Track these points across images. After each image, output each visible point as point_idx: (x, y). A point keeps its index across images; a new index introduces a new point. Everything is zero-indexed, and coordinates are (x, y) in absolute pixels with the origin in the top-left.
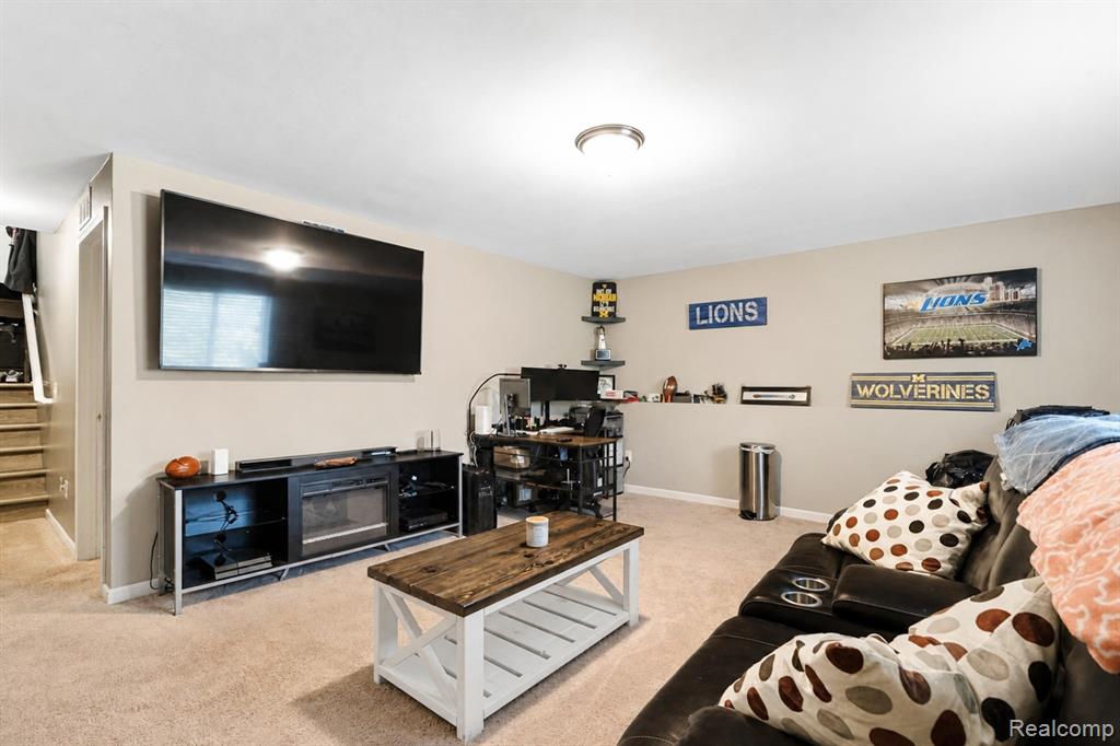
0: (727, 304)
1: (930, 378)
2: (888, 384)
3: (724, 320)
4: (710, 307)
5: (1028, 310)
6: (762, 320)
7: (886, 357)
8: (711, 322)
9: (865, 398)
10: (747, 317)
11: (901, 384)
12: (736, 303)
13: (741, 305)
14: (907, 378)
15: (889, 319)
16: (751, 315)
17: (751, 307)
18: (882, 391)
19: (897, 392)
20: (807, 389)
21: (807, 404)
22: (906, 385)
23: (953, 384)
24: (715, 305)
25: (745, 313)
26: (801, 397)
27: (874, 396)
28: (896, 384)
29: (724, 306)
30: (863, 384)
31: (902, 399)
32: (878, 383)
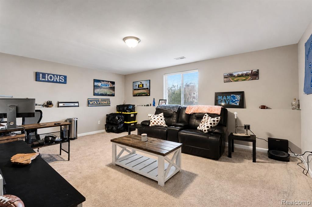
0: (54, 75)
1: (102, 100)
2: (95, 101)
3: (52, 80)
4: (47, 75)
5: (113, 89)
6: (65, 82)
7: (94, 95)
8: (46, 80)
9: (91, 104)
10: (61, 81)
11: (97, 100)
12: (57, 76)
13: (59, 76)
14: (98, 100)
15: (95, 87)
16: (62, 80)
17: (62, 78)
18: (94, 102)
19: (97, 103)
20: (78, 102)
21: (78, 106)
22: (98, 101)
23: (105, 101)
24: (48, 74)
25: (60, 79)
26: (77, 104)
27: (93, 104)
28: (97, 101)
29: (52, 76)
30: (90, 101)
31: (98, 104)
32: (93, 101)
